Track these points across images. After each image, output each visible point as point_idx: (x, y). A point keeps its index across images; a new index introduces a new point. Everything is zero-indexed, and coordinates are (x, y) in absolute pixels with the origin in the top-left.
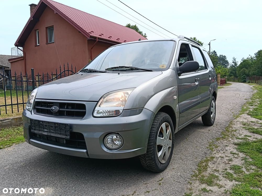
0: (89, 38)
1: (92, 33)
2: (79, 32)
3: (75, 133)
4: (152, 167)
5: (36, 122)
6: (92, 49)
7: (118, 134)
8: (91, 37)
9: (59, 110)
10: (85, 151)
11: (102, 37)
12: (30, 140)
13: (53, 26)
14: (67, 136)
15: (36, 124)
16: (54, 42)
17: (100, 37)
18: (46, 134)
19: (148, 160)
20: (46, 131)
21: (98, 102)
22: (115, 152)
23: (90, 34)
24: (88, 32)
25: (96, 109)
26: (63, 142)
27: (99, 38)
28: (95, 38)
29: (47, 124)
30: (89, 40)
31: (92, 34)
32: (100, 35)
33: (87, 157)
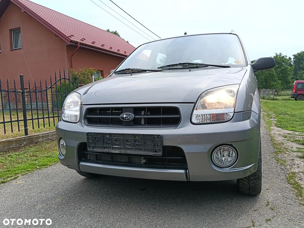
0: (69, 43)
1: (72, 36)
2: (56, 35)
3: (169, 147)
4: (256, 188)
5: (98, 136)
6: (72, 56)
7: (231, 145)
8: (71, 41)
9: (135, 117)
10: (183, 171)
11: (84, 42)
12: (80, 164)
13: (20, 28)
14: (156, 152)
15: (96, 139)
16: (21, 49)
17: (82, 42)
18: (117, 152)
19: (253, 179)
20: (116, 148)
21: (195, 103)
22: (227, 170)
23: (70, 38)
24: (67, 36)
25: (194, 113)
26: (139, 162)
27: (81, 44)
28: (77, 43)
29: (121, 137)
30: (67, 46)
31: (72, 39)
32: (81, 40)
33: (186, 180)
